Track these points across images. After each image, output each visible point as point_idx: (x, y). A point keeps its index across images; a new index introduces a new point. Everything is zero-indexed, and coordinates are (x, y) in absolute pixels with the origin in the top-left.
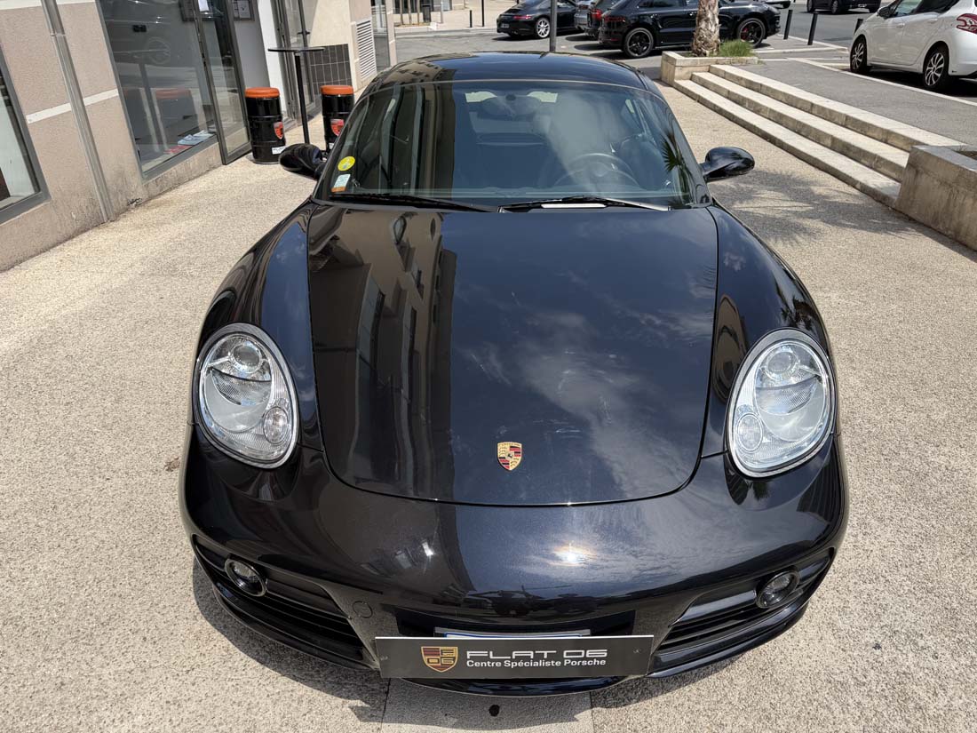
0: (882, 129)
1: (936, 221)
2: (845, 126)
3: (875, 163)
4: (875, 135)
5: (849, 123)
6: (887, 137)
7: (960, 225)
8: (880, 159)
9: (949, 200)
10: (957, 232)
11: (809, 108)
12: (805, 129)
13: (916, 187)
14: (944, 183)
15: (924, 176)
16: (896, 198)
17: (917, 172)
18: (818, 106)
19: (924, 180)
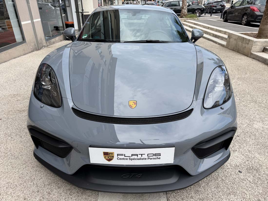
0: (224, 31)
1: (234, 48)
2: (216, 31)
3: (222, 38)
4: (223, 33)
5: (217, 30)
6: (225, 33)
7: (239, 49)
8: (223, 37)
9: (236, 44)
10: (238, 50)
11: (208, 28)
12: (207, 33)
13: (230, 42)
14: (235, 40)
15: (231, 39)
16: (226, 45)
17: (230, 38)
18: (210, 27)
19: (231, 40)
